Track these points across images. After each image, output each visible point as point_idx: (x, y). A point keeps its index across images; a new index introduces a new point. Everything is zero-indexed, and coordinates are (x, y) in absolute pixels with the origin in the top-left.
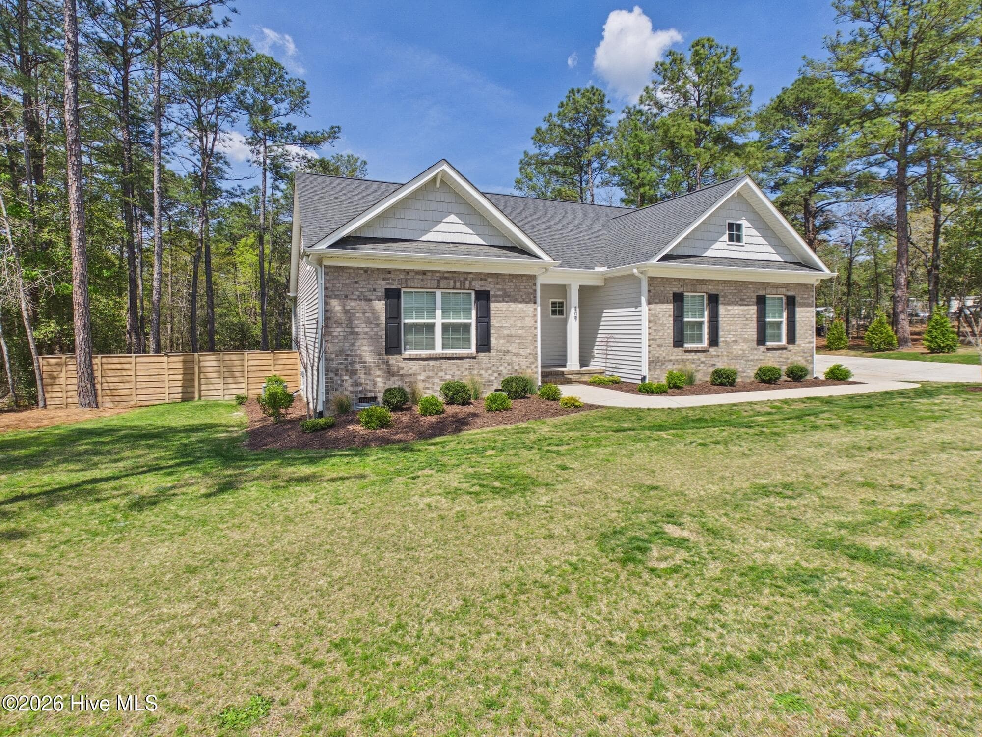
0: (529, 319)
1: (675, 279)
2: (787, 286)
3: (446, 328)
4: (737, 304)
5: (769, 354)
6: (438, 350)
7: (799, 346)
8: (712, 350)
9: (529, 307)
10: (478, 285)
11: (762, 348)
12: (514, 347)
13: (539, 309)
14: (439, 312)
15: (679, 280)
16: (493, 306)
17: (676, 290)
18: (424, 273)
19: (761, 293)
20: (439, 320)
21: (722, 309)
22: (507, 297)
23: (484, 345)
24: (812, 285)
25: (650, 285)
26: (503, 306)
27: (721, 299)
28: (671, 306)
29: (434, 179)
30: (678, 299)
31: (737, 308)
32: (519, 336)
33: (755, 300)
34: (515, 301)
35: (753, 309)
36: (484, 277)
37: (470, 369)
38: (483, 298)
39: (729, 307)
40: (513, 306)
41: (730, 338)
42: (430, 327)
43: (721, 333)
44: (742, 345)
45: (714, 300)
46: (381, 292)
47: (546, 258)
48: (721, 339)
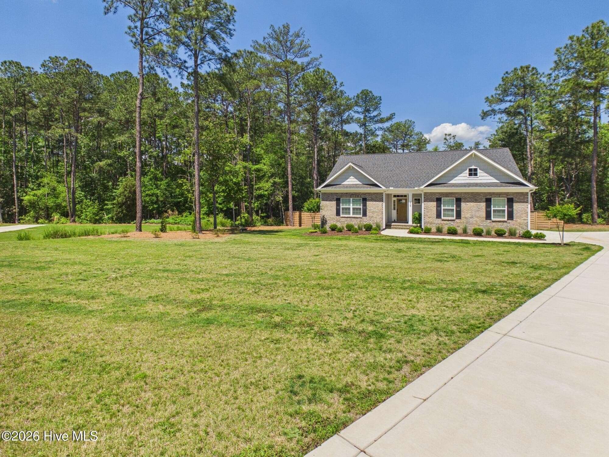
0: (380, 207)
1: (437, 193)
2: (507, 194)
3: (354, 209)
4: (473, 202)
5: (494, 224)
6: (351, 215)
7: (516, 221)
8: (457, 220)
9: (381, 203)
10: (363, 196)
11: (489, 221)
12: (375, 215)
13: (384, 204)
14: (351, 205)
15: (439, 193)
16: (367, 202)
17: (437, 197)
18: (347, 193)
19: (488, 197)
20: (351, 207)
21: (463, 205)
22: (372, 200)
23: (365, 214)
24: (528, 193)
25: (425, 195)
26: (371, 203)
27: (463, 200)
28: (435, 203)
29: (350, 167)
30: (439, 200)
31: (472, 204)
32: (377, 212)
33: (484, 200)
34: (375, 201)
35: (483, 205)
36: (365, 194)
37: (360, 221)
38: (365, 200)
39: (468, 203)
40: (374, 203)
41: (468, 215)
42: (349, 209)
43: (462, 214)
44: (475, 219)
45: (459, 201)
46: (335, 199)
47: (384, 188)
48: (462, 216)
